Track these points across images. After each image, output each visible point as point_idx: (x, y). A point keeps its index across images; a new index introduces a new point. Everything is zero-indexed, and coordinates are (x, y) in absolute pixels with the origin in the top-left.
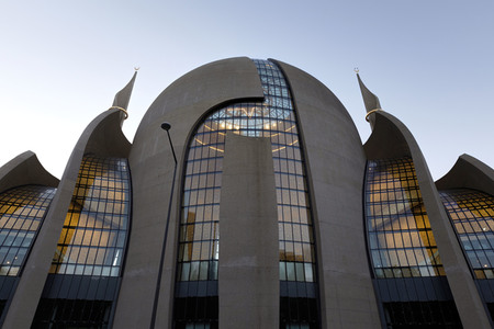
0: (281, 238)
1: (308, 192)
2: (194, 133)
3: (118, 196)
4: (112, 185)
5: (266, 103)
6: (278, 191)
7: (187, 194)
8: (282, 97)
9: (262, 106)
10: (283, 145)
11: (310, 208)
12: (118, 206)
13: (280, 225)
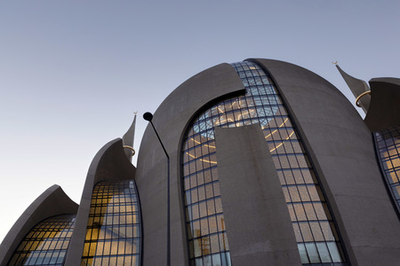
0: (293, 218)
1: (313, 168)
2: (185, 138)
3: (129, 209)
4: (122, 200)
5: (249, 94)
6: (280, 173)
7: (188, 194)
8: (264, 85)
9: (245, 98)
10: (274, 129)
11: (319, 184)
12: (129, 217)
13: (290, 207)
